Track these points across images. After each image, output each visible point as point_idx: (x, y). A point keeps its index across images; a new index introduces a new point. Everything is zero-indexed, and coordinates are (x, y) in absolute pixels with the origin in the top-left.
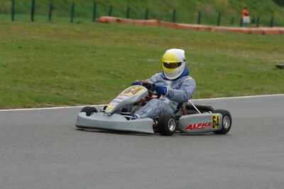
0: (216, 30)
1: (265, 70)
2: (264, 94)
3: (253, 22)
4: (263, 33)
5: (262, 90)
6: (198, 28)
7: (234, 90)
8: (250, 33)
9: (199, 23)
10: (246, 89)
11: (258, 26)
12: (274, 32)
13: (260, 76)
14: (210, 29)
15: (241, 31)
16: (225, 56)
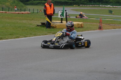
0: (8, 13)
1: (34, 27)
2: (37, 36)
3: (18, 10)
4: (23, 13)
5: (36, 34)
6: (3, 12)
7: (27, 35)
8: (19, 13)
9: (3, 11)
10: (30, 34)
11: (21, 11)
12: (26, 13)
13: (33, 29)
14: (6, 12)
15: (16, 13)
16: (17, 22)
